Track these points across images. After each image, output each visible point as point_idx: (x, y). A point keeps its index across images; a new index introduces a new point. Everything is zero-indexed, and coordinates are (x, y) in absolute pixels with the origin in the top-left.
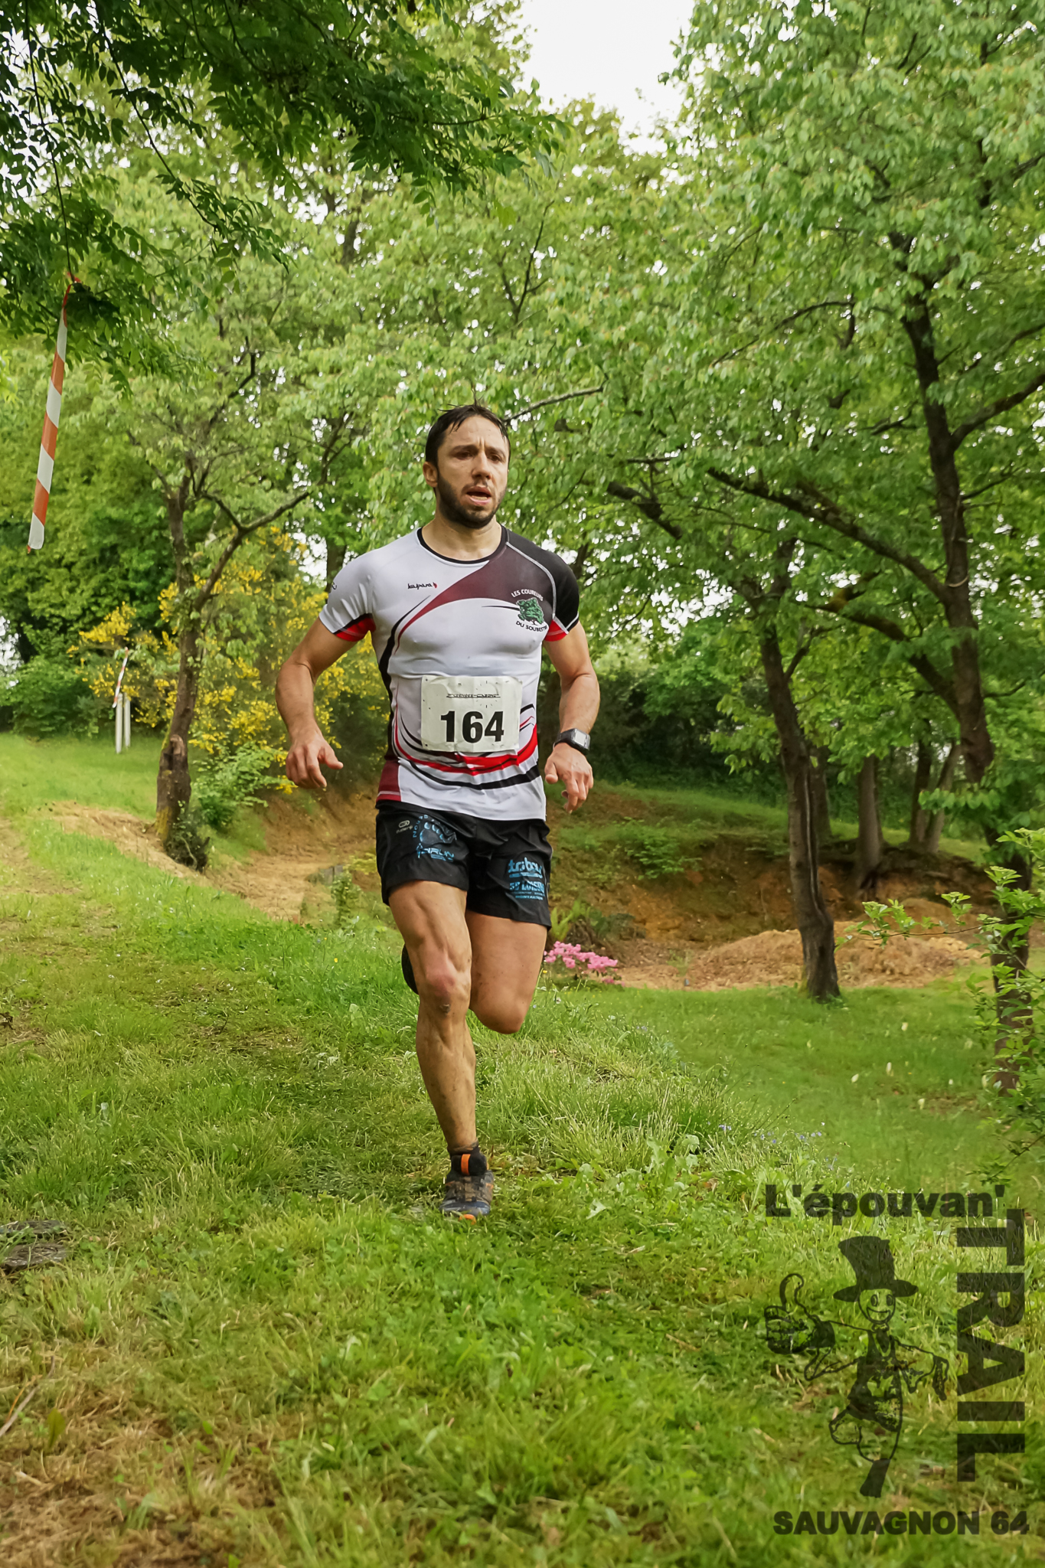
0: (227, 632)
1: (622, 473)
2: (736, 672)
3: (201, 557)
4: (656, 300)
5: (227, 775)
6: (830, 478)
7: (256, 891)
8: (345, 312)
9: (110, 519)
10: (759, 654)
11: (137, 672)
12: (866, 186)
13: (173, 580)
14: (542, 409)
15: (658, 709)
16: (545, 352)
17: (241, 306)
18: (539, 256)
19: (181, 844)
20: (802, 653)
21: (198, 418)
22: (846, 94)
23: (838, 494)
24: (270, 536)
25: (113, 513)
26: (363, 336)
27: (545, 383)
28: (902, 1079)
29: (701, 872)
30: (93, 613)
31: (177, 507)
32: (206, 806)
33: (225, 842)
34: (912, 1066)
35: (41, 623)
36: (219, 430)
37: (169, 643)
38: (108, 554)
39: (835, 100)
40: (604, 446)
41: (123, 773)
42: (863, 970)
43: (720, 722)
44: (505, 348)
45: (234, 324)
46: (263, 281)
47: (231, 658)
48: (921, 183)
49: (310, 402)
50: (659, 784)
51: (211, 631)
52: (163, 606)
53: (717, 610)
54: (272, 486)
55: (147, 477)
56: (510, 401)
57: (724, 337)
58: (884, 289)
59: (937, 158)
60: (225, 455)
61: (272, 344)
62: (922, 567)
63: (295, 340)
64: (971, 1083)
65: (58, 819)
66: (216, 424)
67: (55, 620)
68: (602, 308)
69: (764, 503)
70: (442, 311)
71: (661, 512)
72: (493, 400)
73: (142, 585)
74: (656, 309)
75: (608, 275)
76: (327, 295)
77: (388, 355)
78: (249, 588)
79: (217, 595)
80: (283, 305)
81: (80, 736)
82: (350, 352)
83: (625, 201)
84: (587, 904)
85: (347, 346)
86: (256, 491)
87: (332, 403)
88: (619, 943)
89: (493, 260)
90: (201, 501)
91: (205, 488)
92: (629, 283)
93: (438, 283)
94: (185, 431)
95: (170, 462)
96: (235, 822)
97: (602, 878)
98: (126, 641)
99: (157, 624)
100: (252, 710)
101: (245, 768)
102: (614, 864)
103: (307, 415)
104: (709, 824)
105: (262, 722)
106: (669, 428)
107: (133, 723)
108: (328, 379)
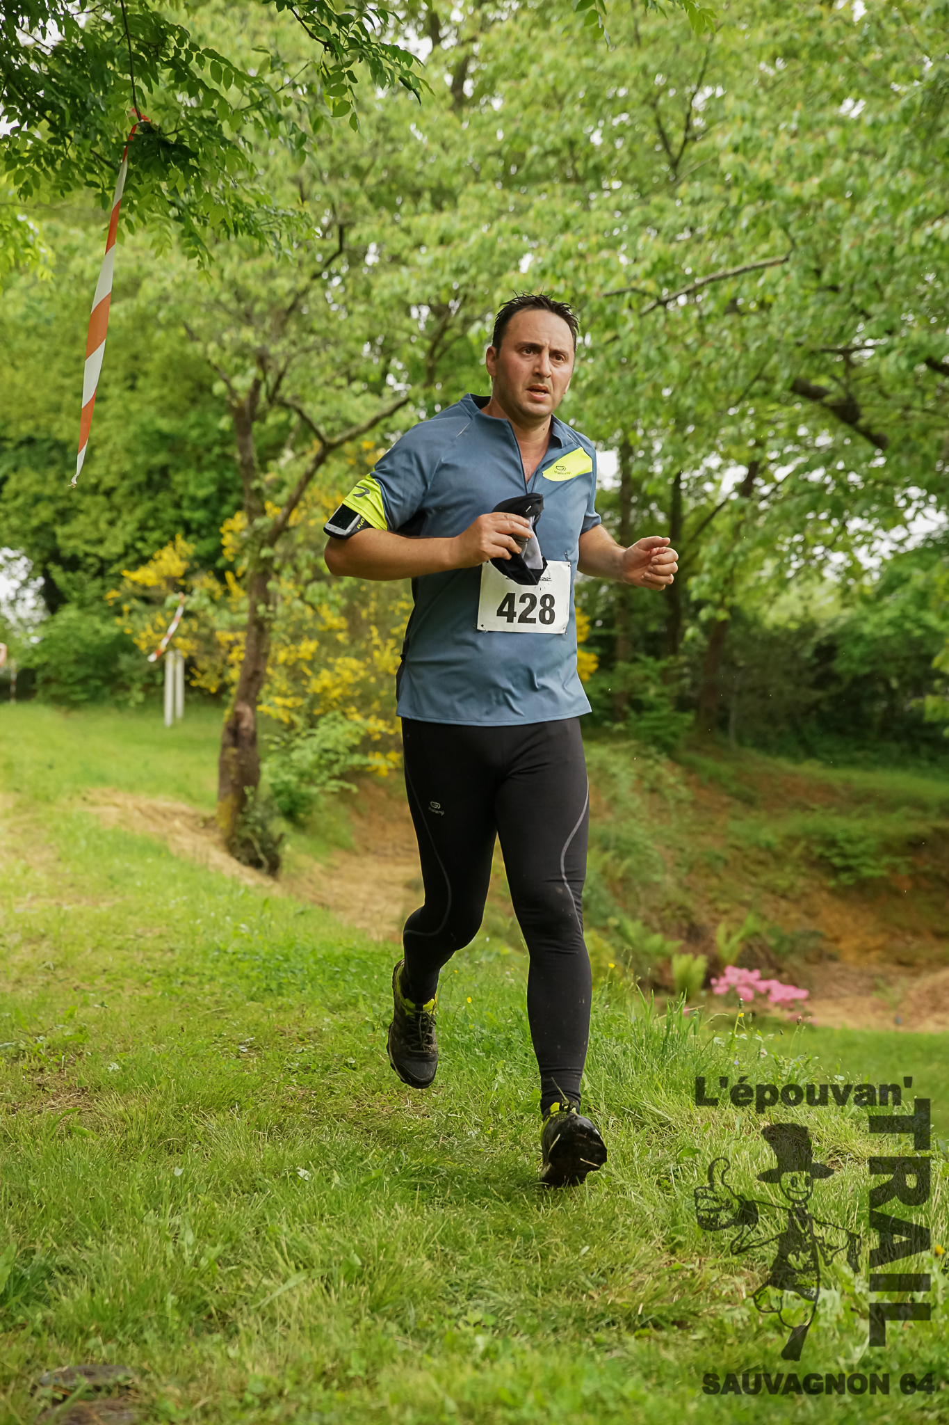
0: (307, 574)
3: (274, 480)
4: (854, 145)
5: (305, 754)
7: (342, 902)
8: (458, 171)
9: (159, 432)
11: (194, 624)
13: (239, 507)
14: (710, 286)
15: (853, 666)
16: (715, 213)
17: (326, 165)
19: (247, 843)
21: (272, 305)
24: (361, 453)
25: (164, 425)
26: (482, 198)
27: (714, 253)
29: (911, 877)
30: (138, 551)
31: (246, 417)
33: (303, 839)
35: (72, 564)
36: (299, 321)
37: (234, 587)
38: (156, 477)
40: (790, 331)
41: (174, 752)
43: (935, 683)
44: (661, 210)
45: (318, 188)
47: (313, 606)
49: (413, 283)
50: (853, 763)
51: (288, 572)
52: (228, 540)
53: (927, 540)
54: (366, 390)
55: (206, 381)
56: (670, 276)
61: (365, 212)
63: (394, 208)
65: (94, 810)
66: (294, 314)
67: (90, 560)
68: (788, 156)
70: (579, 165)
71: (860, 416)
72: (650, 274)
73: (199, 515)
74: (855, 157)
75: (795, 115)
76: (436, 148)
77: (512, 221)
79: (294, 527)
80: (378, 163)
81: (120, 705)
82: (465, 218)
83: (814, 20)
84: (764, 918)
85: (460, 212)
86: (345, 396)
87: (441, 283)
88: (805, 968)
89: (644, 102)
90: (275, 409)
91: (280, 393)
92: (818, 123)
93: (576, 132)
94: (256, 322)
95: (238, 361)
96: (315, 814)
97: (783, 883)
98: (180, 585)
99: (220, 563)
100: (337, 669)
101: (328, 745)
102: (798, 866)
103: (410, 299)
104: (919, 813)
105: (349, 685)
106: (874, 307)
107: (188, 688)
108: (437, 252)
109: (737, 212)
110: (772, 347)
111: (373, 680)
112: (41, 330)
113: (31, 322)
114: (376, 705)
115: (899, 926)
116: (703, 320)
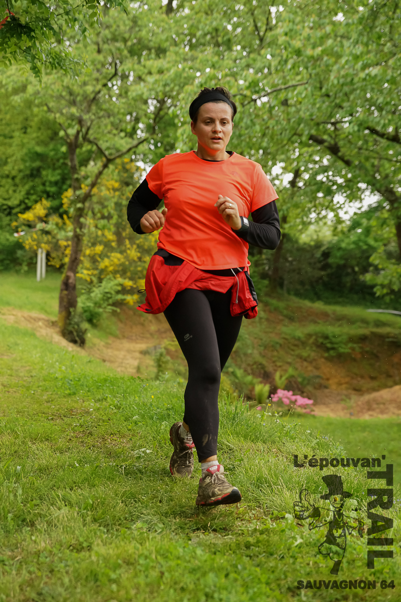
0: (99, 215)
1: (318, 130)
2: (382, 240)
3: (85, 175)
4: (338, 33)
5: (97, 293)
7: (112, 359)
8: (167, 40)
9: (37, 153)
10: (394, 230)
11: (50, 237)
13: (70, 186)
14: (275, 93)
15: (337, 261)
16: (277, 62)
17: (109, 36)
18: (273, 10)
19: (71, 333)
21: (85, 97)
24: (123, 164)
25: (39, 149)
26: (176, 53)
27: (276, 79)
29: (361, 353)
30: (26, 204)
31: (73, 146)
33: (96, 331)
36: (97, 105)
37: (67, 221)
38: (35, 172)
40: (308, 113)
41: (40, 293)
43: (371, 268)
44: (254, 60)
45: (106, 46)
46: (121, 24)
47: (101, 230)
49: (145, 90)
50: (337, 303)
51: (90, 214)
52: (65, 201)
53: (370, 207)
54: (126, 136)
55: (57, 130)
56: (257, 89)
57: (376, 54)
61: (126, 57)
63: (140, 56)
65: (4, 317)
66: (95, 102)
67: (5, 207)
68: (308, 38)
69: (398, 146)
70: (220, 40)
71: (340, 151)
72: (248, 88)
73: (53, 189)
74: (339, 39)
75: (312, 20)
77: (190, 63)
78: (112, 191)
79: (94, 195)
80: (133, 36)
81: (18, 272)
82: (169, 62)
84: (296, 369)
85: (168, 59)
86: (116, 139)
87: (158, 90)
88: (314, 391)
89: (248, 12)
90: (86, 143)
91: (88, 136)
92: (323, 24)
93: (218, 25)
94: (78, 104)
95: (70, 121)
96: (102, 321)
97: (305, 354)
98: (44, 220)
99: (61, 210)
100: (112, 258)
101: (107, 290)
102: (311, 347)
103: (145, 97)
104: (365, 325)
105: (117, 265)
106: (345, 104)
107: (47, 266)
108: (156, 77)
109: (286, 61)
110: (300, 121)
111: (127, 263)
114: (129, 274)
115: (355, 374)
116: (271, 108)
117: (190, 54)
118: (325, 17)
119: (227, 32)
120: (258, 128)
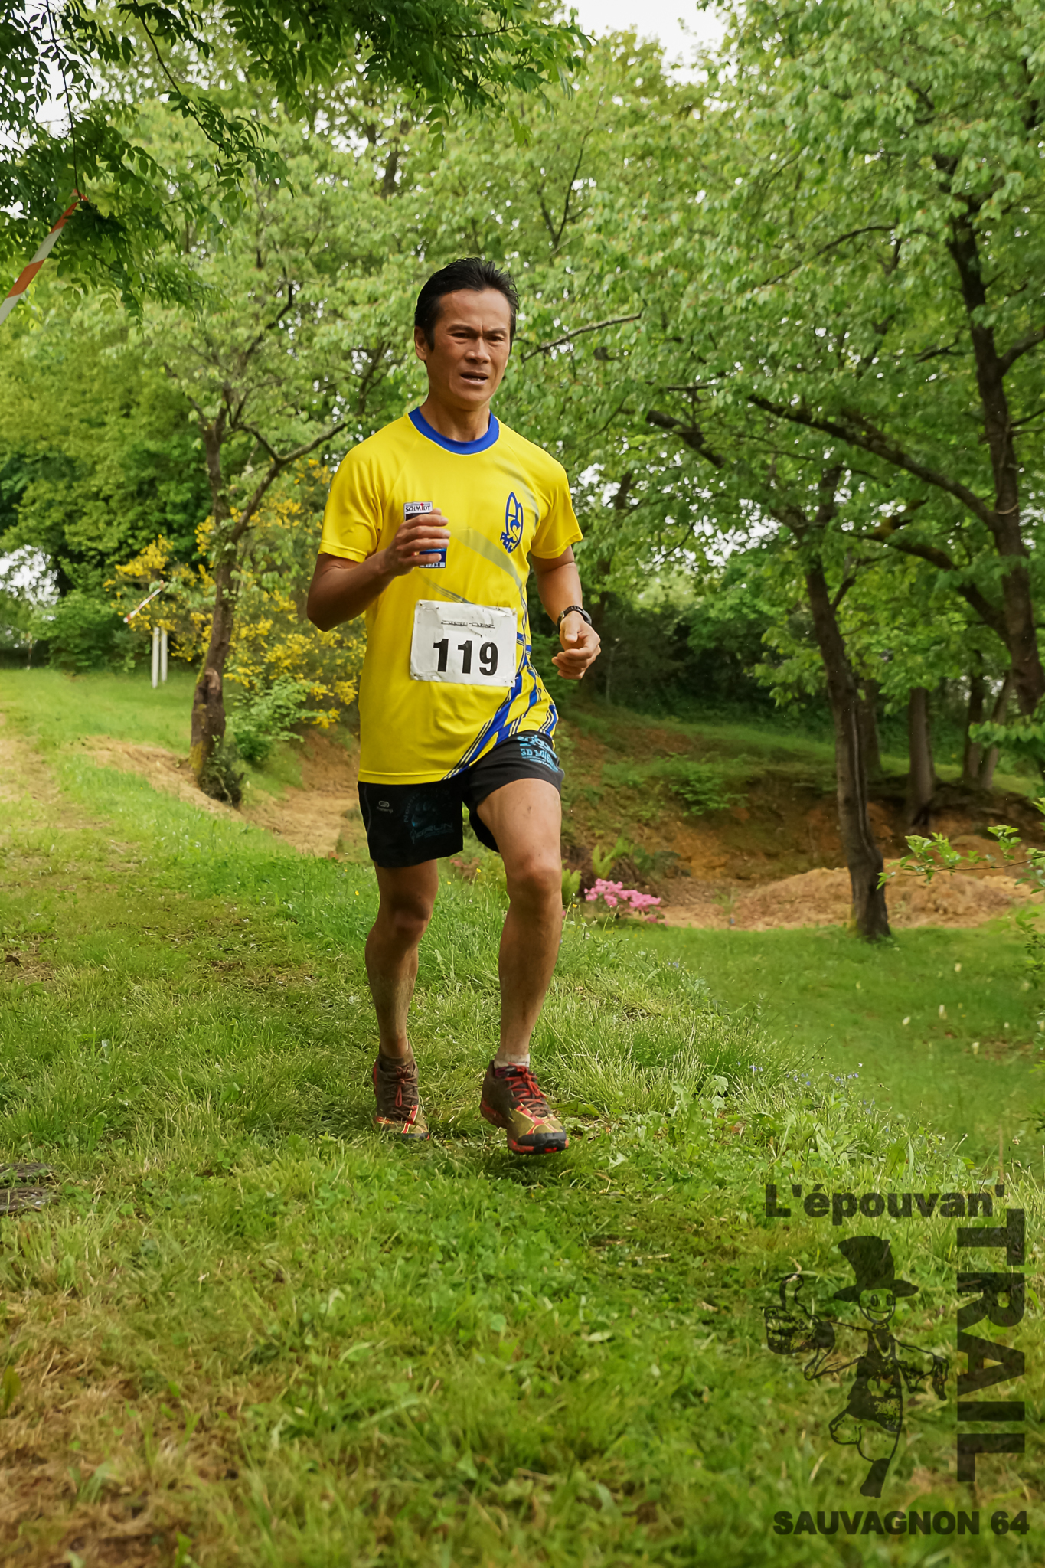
0: (264, 564)
1: (661, 402)
2: (782, 604)
3: (236, 490)
4: (696, 226)
5: (262, 709)
6: (873, 404)
7: (291, 827)
8: (383, 242)
9: (147, 451)
10: (804, 584)
11: (173, 606)
12: (908, 108)
13: (210, 513)
14: (581, 337)
15: (703, 642)
16: (583, 280)
17: (277, 238)
18: (576, 185)
19: (215, 780)
20: (848, 583)
21: (235, 350)
22: (887, 16)
23: (884, 423)
24: (309, 469)
25: (152, 445)
26: (401, 266)
27: (583, 311)
28: (955, 1022)
29: (748, 809)
30: (130, 546)
31: (214, 439)
32: (241, 741)
33: (261, 777)
34: (966, 1008)
35: (78, 557)
36: (256, 362)
37: (206, 577)
38: (145, 488)
39: (876, 21)
40: (643, 373)
41: (158, 707)
42: (915, 910)
43: (765, 655)
44: (544, 277)
45: (272, 255)
46: (300, 214)
47: (267, 591)
48: (966, 105)
49: (345, 334)
50: (705, 719)
51: (247, 563)
52: (201, 538)
53: (762, 542)
54: (310, 418)
55: (185, 410)
56: (549, 330)
57: (765, 263)
58: (927, 211)
59: (982, 80)
60: (261, 386)
61: (310, 275)
62: (972, 496)
63: (333, 272)
64: (1027, 1027)
65: (90, 753)
66: (253, 356)
67: (92, 553)
68: (640, 234)
69: (808, 431)
70: (480, 239)
71: (703, 441)
72: (530, 327)
73: (180, 518)
74: (697, 236)
75: (645, 202)
76: (365, 225)
78: (286, 520)
79: (254, 528)
80: (321, 236)
81: (117, 670)
83: (665, 129)
84: (631, 842)
85: (385, 276)
86: (293, 423)
87: (369, 334)
88: (664, 882)
89: (531, 191)
90: (240, 433)
91: (241, 420)
92: (669, 210)
93: (477, 213)
94: (222, 361)
95: (206, 393)
96: (271, 758)
97: (646, 814)
98: (162, 574)
99: (194, 557)
100: (288, 643)
101: (281, 702)
102: (658, 801)
103: (344, 346)
104: (755, 759)
105: (298, 656)
106: (709, 356)
107: (170, 658)
108: (365, 309)
109: (600, 278)
110: (629, 386)
111: (316, 652)
112: (54, 369)
113: (46, 362)
114: (320, 672)
115: (739, 848)
116: (575, 364)
117: (425, 267)
118: (672, 195)
119: (493, 226)
120: (551, 400)
